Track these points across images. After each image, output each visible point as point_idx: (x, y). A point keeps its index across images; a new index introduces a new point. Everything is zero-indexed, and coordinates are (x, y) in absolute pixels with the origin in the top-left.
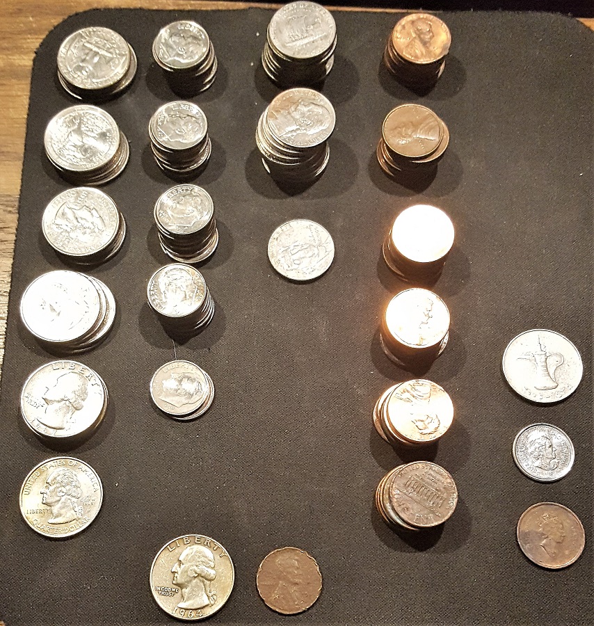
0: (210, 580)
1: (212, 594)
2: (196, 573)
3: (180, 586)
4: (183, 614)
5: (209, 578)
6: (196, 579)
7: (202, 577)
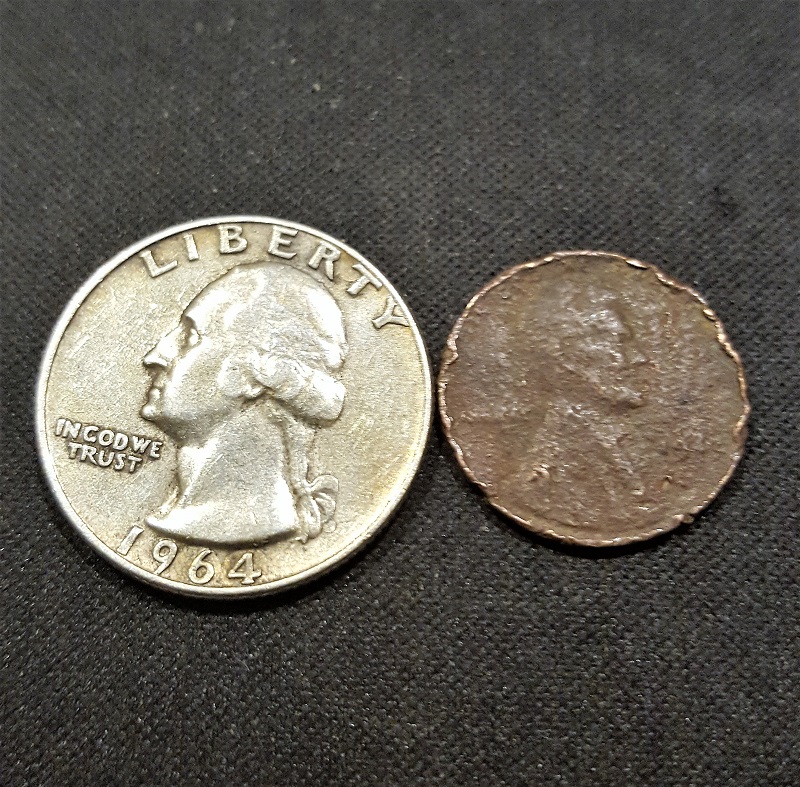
0: (316, 423)
1: (317, 484)
2: (256, 383)
3: (176, 430)
4: (165, 560)
5: (314, 411)
6: (252, 412)
7: (281, 402)
